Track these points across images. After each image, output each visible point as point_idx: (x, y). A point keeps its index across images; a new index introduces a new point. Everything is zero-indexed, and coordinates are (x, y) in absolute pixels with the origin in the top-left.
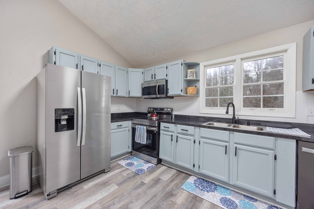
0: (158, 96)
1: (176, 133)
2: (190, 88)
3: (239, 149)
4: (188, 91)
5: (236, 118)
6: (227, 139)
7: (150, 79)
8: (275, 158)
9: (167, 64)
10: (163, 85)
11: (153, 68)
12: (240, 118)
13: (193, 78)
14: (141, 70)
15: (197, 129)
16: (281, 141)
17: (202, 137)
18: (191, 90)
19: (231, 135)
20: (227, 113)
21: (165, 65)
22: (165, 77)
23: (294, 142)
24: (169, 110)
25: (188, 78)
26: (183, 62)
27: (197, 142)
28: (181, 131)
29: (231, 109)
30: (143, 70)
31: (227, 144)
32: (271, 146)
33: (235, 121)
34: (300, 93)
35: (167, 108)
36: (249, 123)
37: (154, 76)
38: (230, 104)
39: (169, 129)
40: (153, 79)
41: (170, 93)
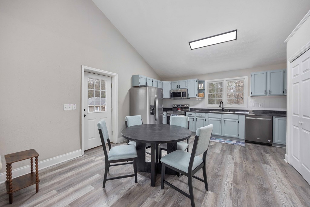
0: (182, 98)
1: (195, 117)
2: (200, 94)
3: (226, 121)
4: (199, 95)
5: (224, 109)
6: (220, 117)
7: (176, 88)
8: (238, 123)
9: (187, 80)
10: (186, 92)
11: (178, 82)
12: (226, 109)
13: (202, 89)
14: (169, 82)
15: (207, 114)
16: (240, 116)
17: (209, 118)
18: (201, 95)
19: (222, 115)
20: (220, 106)
21: (186, 81)
22: (186, 87)
23: (244, 116)
24: (188, 106)
25: (199, 89)
26: (197, 80)
27: (207, 120)
28: (199, 116)
29: (222, 104)
30: (170, 82)
31: (220, 119)
32: (237, 118)
33: (223, 110)
34: (249, 97)
35: (186, 105)
36: (230, 110)
37: (178, 87)
38: (221, 102)
39: (192, 115)
40: (178, 88)
41: (190, 96)
